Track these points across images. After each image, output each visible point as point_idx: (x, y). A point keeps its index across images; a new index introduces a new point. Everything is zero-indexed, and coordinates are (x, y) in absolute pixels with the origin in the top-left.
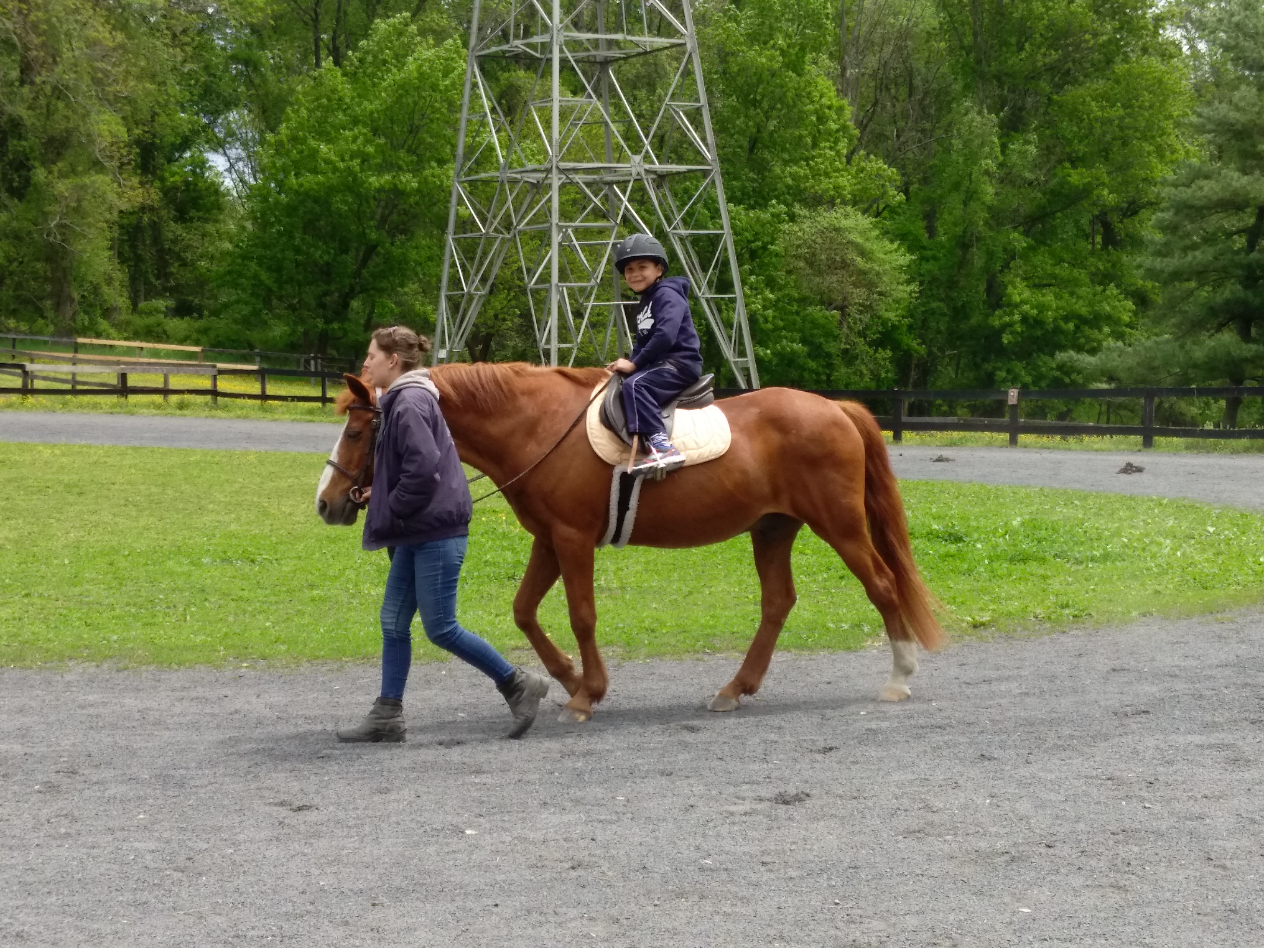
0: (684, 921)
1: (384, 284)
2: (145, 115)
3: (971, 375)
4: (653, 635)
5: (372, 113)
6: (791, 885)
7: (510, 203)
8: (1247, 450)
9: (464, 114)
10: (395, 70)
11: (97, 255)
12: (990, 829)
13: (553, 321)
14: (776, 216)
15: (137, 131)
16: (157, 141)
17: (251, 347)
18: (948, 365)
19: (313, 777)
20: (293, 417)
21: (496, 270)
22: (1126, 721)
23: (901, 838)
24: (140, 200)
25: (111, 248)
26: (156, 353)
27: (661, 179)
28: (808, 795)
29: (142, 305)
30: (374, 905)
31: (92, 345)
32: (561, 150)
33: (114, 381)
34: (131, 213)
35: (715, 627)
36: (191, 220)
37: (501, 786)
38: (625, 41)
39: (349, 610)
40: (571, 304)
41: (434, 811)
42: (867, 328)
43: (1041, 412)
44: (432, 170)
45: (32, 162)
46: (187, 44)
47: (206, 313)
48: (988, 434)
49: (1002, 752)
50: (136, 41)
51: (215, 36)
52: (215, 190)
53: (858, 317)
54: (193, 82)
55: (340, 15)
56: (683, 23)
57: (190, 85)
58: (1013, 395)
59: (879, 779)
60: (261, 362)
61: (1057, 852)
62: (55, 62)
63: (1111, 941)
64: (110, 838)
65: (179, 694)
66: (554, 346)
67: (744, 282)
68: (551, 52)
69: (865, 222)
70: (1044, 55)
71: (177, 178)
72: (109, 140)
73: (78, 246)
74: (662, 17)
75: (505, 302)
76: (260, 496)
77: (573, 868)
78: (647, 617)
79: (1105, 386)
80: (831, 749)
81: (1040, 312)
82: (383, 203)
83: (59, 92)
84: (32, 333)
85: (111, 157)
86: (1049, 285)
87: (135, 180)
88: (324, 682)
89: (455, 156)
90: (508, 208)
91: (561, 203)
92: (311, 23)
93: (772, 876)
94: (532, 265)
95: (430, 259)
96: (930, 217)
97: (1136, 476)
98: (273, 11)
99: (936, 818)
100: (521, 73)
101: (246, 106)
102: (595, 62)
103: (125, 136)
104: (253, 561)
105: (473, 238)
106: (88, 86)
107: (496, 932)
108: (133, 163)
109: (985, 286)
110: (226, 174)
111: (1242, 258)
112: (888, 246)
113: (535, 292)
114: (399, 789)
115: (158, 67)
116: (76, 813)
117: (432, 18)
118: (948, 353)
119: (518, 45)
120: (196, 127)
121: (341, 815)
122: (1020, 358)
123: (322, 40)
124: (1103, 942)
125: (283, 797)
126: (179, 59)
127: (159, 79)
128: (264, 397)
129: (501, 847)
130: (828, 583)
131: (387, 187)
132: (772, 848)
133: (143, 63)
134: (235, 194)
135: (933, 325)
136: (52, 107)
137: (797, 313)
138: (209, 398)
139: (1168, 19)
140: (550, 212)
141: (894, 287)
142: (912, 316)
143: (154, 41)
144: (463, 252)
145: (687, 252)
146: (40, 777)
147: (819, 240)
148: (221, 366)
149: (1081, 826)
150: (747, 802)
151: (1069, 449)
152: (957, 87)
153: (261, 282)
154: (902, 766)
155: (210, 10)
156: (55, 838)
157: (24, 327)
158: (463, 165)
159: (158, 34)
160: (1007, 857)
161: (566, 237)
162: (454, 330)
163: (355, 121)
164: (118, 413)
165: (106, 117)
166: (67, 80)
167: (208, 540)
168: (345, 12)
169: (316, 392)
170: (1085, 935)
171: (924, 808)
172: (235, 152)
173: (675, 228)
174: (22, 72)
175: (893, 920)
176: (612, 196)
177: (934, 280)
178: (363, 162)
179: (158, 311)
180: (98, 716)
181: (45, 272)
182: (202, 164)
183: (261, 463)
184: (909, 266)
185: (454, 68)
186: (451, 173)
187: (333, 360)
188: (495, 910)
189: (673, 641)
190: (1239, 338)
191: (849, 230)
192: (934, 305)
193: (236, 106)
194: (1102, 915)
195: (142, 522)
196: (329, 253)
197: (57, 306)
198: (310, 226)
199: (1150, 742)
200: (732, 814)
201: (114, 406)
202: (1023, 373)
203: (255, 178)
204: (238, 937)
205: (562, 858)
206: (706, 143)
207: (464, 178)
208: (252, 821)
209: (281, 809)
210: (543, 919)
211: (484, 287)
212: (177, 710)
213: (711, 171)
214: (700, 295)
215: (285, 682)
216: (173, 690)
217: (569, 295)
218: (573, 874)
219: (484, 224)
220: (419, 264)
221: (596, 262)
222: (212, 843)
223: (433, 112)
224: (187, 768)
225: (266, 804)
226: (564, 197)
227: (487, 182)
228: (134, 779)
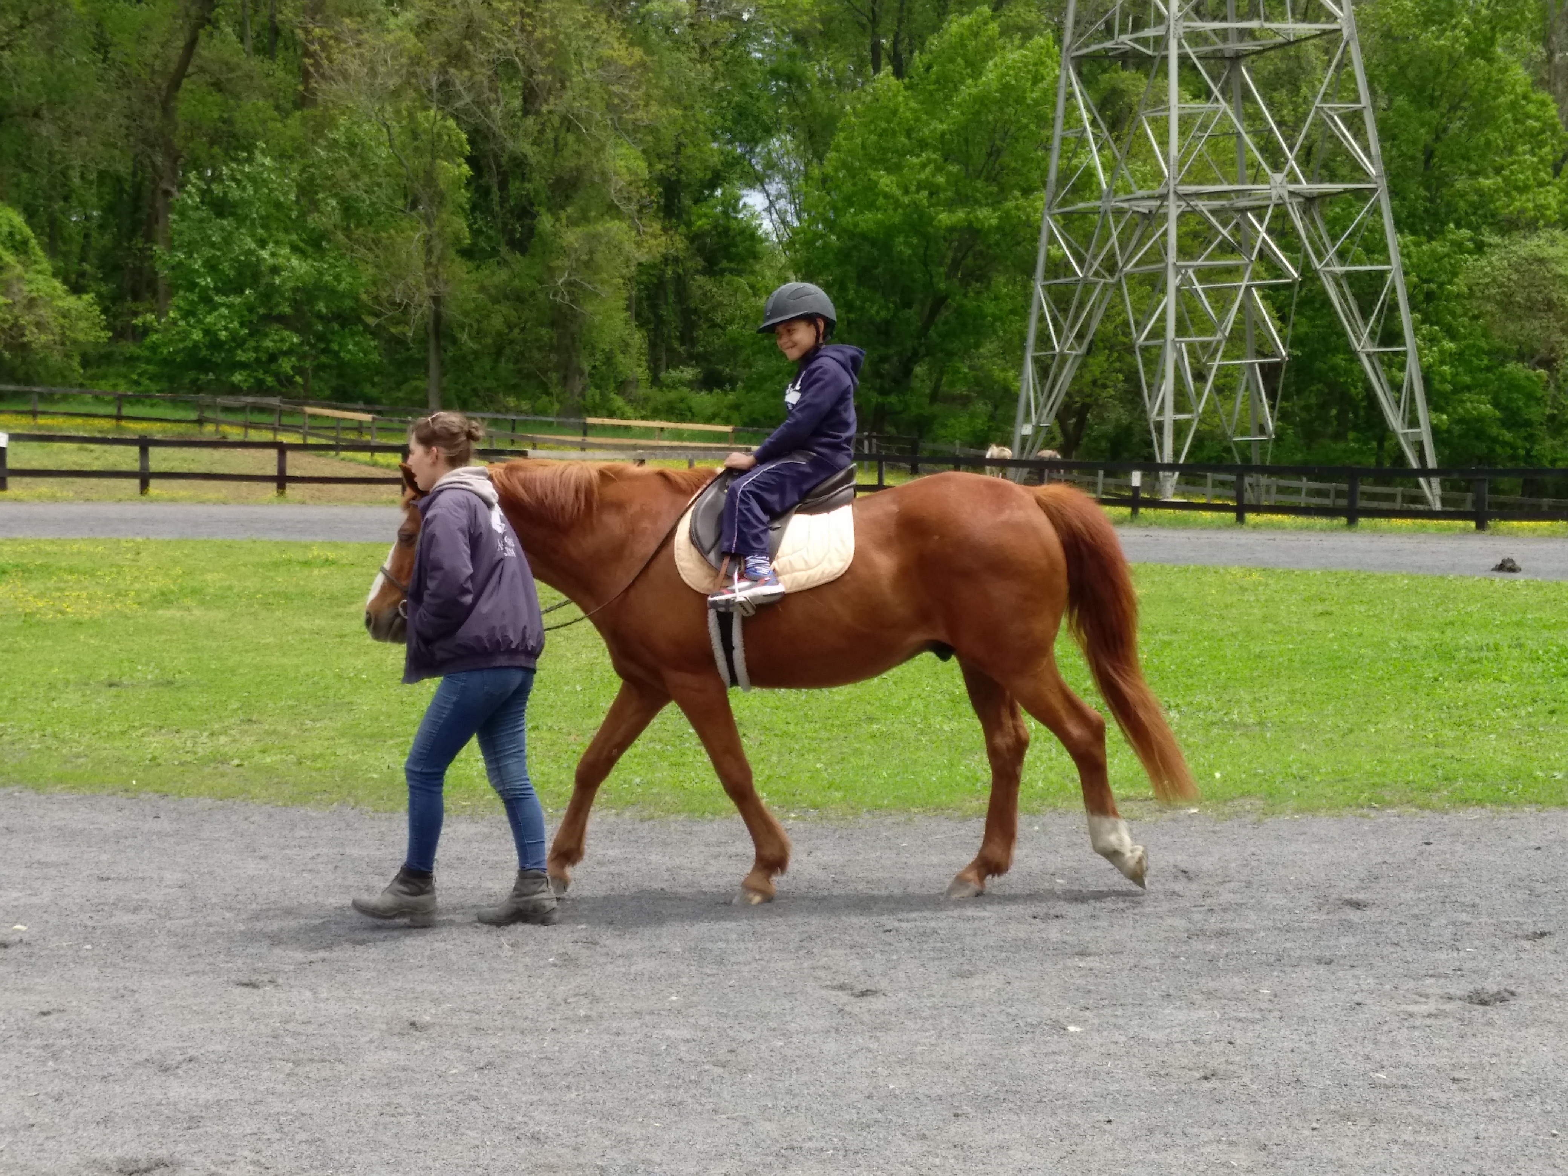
1: (955, 345)
2: (669, 146)
4: (1302, 784)
5: (943, 134)
7: (1114, 239)
9: (1058, 130)
10: (970, 82)
13: (1168, 386)
14: (1459, 246)
15: (660, 166)
16: (684, 178)
19: (878, 955)
21: (1095, 325)
24: (662, 250)
25: (628, 308)
26: (678, 435)
27: (1309, 202)
28: (1513, 994)
29: (662, 376)
30: (956, 1115)
31: (604, 427)
32: (1180, 172)
34: (652, 266)
35: (1384, 775)
36: (722, 272)
37: (1112, 972)
38: (1262, 29)
39: (917, 749)
40: (1191, 364)
41: (1028, 1001)
44: (1014, 202)
45: (536, 208)
46: (718, 59)
47: (739, 384)
50: (656, 58)
51: (753, 46)
52: (750, 235)
54: (725, 104)
55: (904, 14)
56: (1338, 4)
57: (721, 108)
62: (563, 87)
64: (637, 1023)
65: (715, 850)
66: (1169, 417)
67: (1416, 331)
68: (1167, 48)
71: (705, 221)
72: (627, 177)
73: (588, 308)
75: (1106, 365)
78: (1294, 761)
82: (956, 244)
83: (569, 123)
84: (536, 414)
85: (629, 200)
87: (657, 227)
88: (888, 838)
89: (1044, 184)
90: (1112, 245)
91: (1179, 237)
92: (867, 24)
93: (1467, 1097)
94: (1139, 317)
95: (1013, 312)
98: (821, 14)
100: (1127, 74)
101: (788, 131)
102: (1223, 58)
103: (646, 175)
105: (1067, 285)
106: (602, 115)
107: (1109, 1155)
108: (655, 206)
110: (764, 214)
113: (1145, 349)
114: (985, 973)
115: (684, 88)
116: (598, 993)
117: (1018, 12)
119: (1123, 40)
120: (730, 159)
121: (914, 1003)
123: (881, 45)
125: (841, 979)
126: (708, 76)
127: (687, 102)
129: (1113, 1048)
130: (1534, 720)
131: (960, 225)
133: (667, 83)
134: (775, 239)
136: (561, 142)
137: (1488, 369)
140: (1165, 249)
143: (679, 55)
144: (1055, 302)
145: (1343, 295)
146: (555, 947)
147: (1515, 276)
150: (1432, 1001)
155: (745, 17)
156: (573, 1022)
157: (525, 405)
158: (1056, 194)
159: (684, 48)
161: (1186, 280)
162: (1042, 400)
163: (923, 145)
165: (622, 150)
166: (579, 108)
168: (910, 11)
169: (872, 480)
172: (776, 187)
173: (1327, 265)
174: (525, 100)
176: (1244, 225)
178: (931, 194)
179: (682, 383)
180: (620, 875)
181: (551, 339)
182: (731, 205)
185: (1045, 76)
186: (1041, 204)
187: (890, 439)
188: (1108, 1127)
189: (1329, 792)
191: (1556, 260)
193: (778, 131)
196: (888, 309)
197: (565, 380)
198: (864, 276)
200: (1411, 1015)
203: (799, 218)
204: (793, 1148)
205: (1191, 1065)
206: (1369, 155)
207: (1056, 211)
208: (805, 1008)
209: (840, 993)
210: (1168, 1141)
211: (1080, 345)
212: (713, 870)
213: (1375, 190)
214: (1359, 348)
215: (841, 837)
216: (707, 845)
217: (1189, 353)
218: (1206, 1085)
219: (1081, 267)
220: (996, 318)
221: (1223, 311)
222: (758, 1032)
223: (1019, 129)
224: (727, 941)
225: (821, 987)
226: (1184, 229)
227: (1084, 214)
228: (664, 952)
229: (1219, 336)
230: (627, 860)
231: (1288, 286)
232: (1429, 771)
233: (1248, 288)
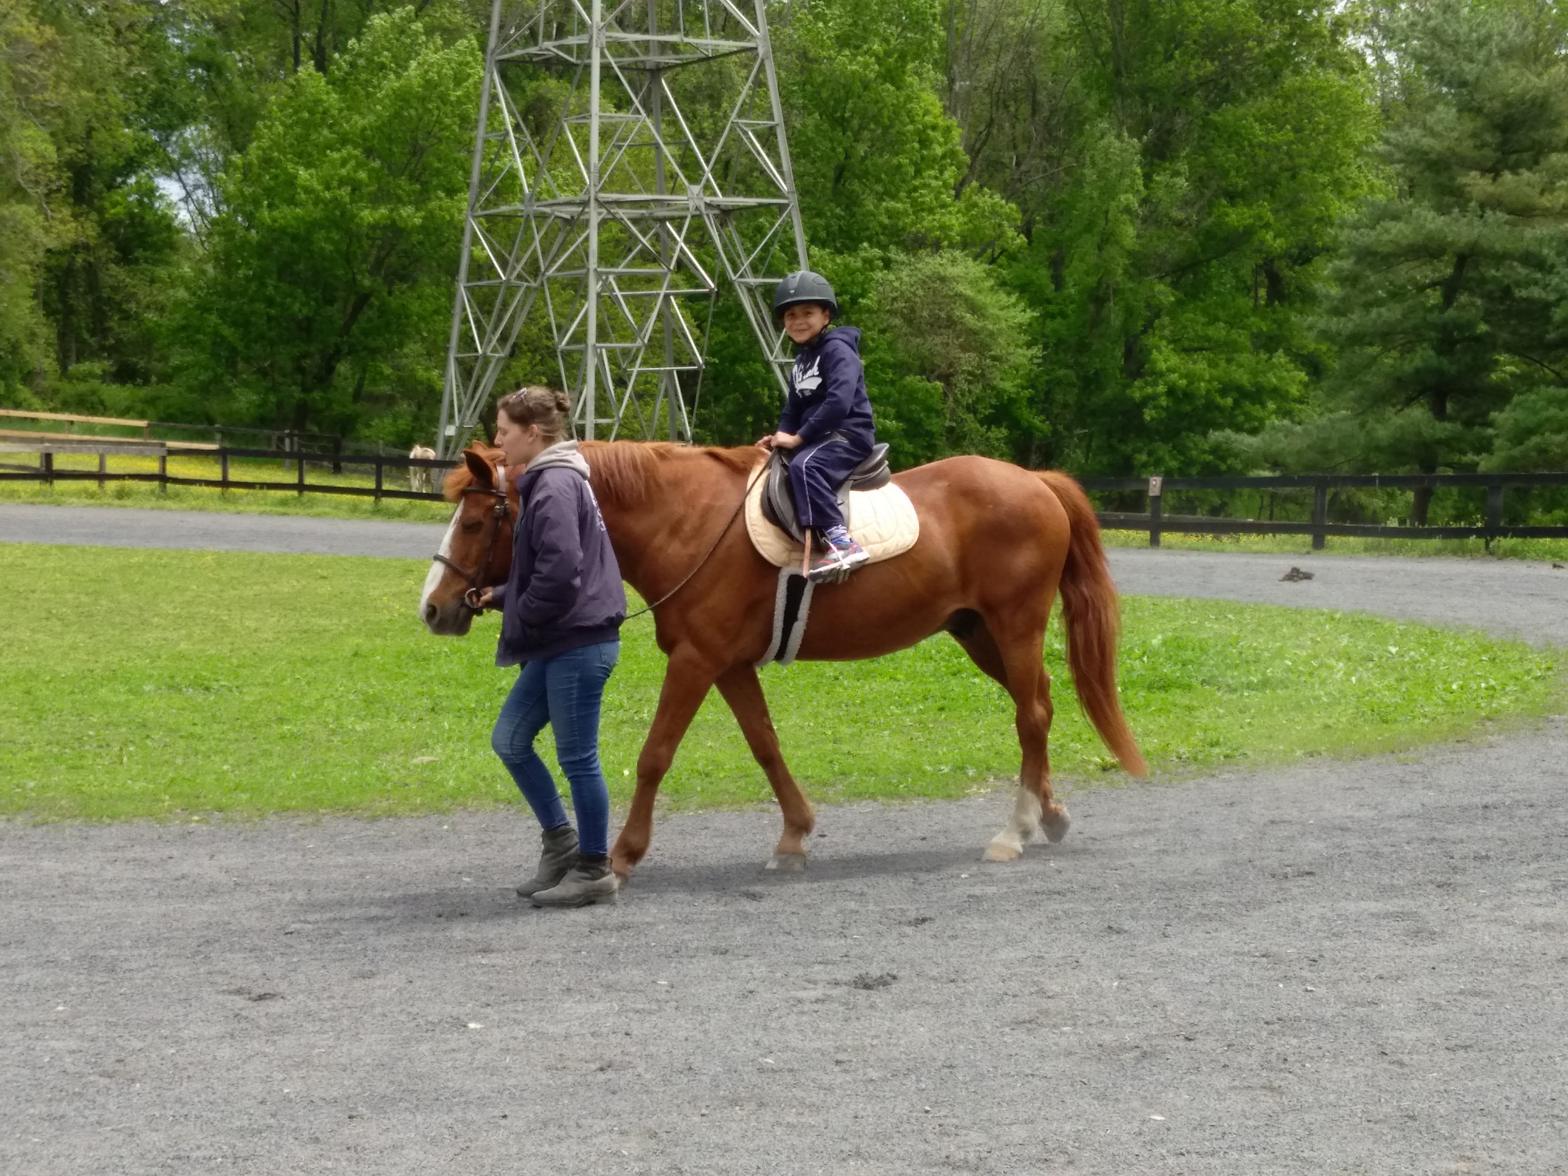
0: (739, 1134)
1: (379, 342)
2: (79, 130)
3: (1105, 460)
4: (707, 780)
5: (364, 129)
6: (871, 1088)
7: (537, 243)
8: (1438, 553)
9: (481, 132)
10: (392, 76)
11: (17, 305)
12: (1118, 1018)
13: (589, 391)
14: (868, 262)
15: (69, 150)
16: (95, 163)
17: (211, 421)
18: (1077, 446)
19: (278, 958)
20: (262, 509)
21: (519, 327)
22: (1286, 885)
23: (1007, 1029)
24: (72, 236)
25: (35, 296)
26: (90, 429)
27: (725, 214)
28: (894, 978)
29: (72, 368)
30: (351, 1117)
31: (9, 419)
32: (600, 179)
33: (35, 462)
34: (61, 253)
36: (136, 261)
37: (514, 968)
38: (683, 44)
39: (328, 749)
40: (611, 370)
41: (430, 999)
42: (978, 400)
43: (1190, 506)
44: (439, 201)
46: (134, 42)
47: (154, 379)
48: (1125, 532)
49: (1134, 923)
50: (70, 38)
51: (169, 32)
52: (166, 225)
53: (965, 387)
54: (140, 90)
55: (327, 8)
56: (755, 23)
57: (136, 94)
58: (1155, 484)
59: (983, 958)
60: (222, 440)
61: (1199, 1046)
63: (1262, 1155)
64: (19, 1035)
65: (112, 855)
66: (590, 421)
68: (589, 56)
69: (976, 269)
70: (1197, 67)
71: (119, 209)
72: (35, 160)
74: (728, 16)
75: (529, 368)
76: (218, 607)
77: (602, 1069)
78: (700, 758)
79: (1267, 474)
80: (924, 920)
81: (1191, 383)
82: (379, 242)
85: (37, 183)
86: (1201, 349)
87: (66, 212)
88: (294, 840)
89: (468, 185)
90: (535, 250)
91: (601, 244)
92: (289, 17)
93: (848, 1078)
94: (562, 321)
95: (436, 312)
96: (1057, 264)
97: (1303, 584)
98: (242, 2)
99: (1051, 1004)
100: (552, 83)
101: (206, 120)
102: (644, 69)
103: (54, 157)
104: (207, 689)
105: (490, 287)
106: (8, 93)
107: (503, 1150)
108: (64, 190)
109: (1123, 349)
110: (181, 205)
111: (1433, 317)
112: (1003, 298)
113: (566, 354)
114: (387, 973)
115: (97, 71)
117: (443, 13)
118: (1078, 431)
119: (548, 47)
120: (143, 146)
121: (313, 1005)
122: (1165, 440)
123: (304, 39)
124: (1252, 1156)
125: (240, 983)
126: (124, 60)
127: (98, 85)
128: (225, 483)
129: (512, 1044)
130: (925, 716)
131: (383, 222)
132: (849, 1043)
133: (79, 64)
134: (193, 230)
135: (1059, 397)
137: (893, 382)
138: (155, 484)
139: (1349, 26)
140: (587, 255)
141: (1011, 349)
142: (1033, 387)
143: (92, 38)
144: (478, 304)
145: (757, 306)
147: (920, 292)
148: (172, 444)
149: (1229, 1014)
150: (820, 986)
151: (1223, 551)
152: (1092, 105)
153: (223, 338)
154: (1010, 941)
158: (479, 195)
159: (98, 30)
160: (1137, 1053)
161: (606, 286)
162: (465, 401)
163: (344, 140)
164: (41, 503)
165: (31, 132)
167: (152, 662)
168: (333, 5)
169: (292, 478)
170: (1230, 1147)
171: (1037, 992)
172: (193, 176)
173: (742, 276)
175: (996, 1131)
176: (664, 235)
177: (1060, 342)
178: (354, 190)
179: (92, 375)
180: (7, 882)
182: (151, 192)
183: (220, 565)
184: (1030, 325)
185: (469, 75)
186: (465, 205)
187: (313, 438)
188: (503, 1122)
189: (735, 788)
190: (1430, 414)
191: (956, 279)
192: (1061, 372)
193: (195, 119)
194: (1251, 1123)
195: (68, 640)
196: (310, 306)
198: (286, 270)
199: (1315, 910)
200: (800, 1001)
201: (35, 494)
202: (1167, 457)
203: (218, 210)
204: (179, 1158)
205: (588, 1057)
206: (781, 173)
207: (480, 213)
208: (200, 1014)
209: (237, 998)
210: (562, 1133)
211: (503, 348)
212: (109, 875)
213: (787, 205)
214: (771, 359)
215: (245, 840)
216: (104, 850)
217: (609, 359)
218: (601, 1077)
219: (504, 269)
220: (422, 318)
221: (643, 318)
222: (149, 1040)
223: (442, 130)
224: (120, 948)
225: (218, 992)
226: (605, 236)
227: (509, 217)
228: (52, 962)
229: (639, 343)
230: (16, 867)
231: (706, 296)
232: (826, 766)
233: (667, 297)
